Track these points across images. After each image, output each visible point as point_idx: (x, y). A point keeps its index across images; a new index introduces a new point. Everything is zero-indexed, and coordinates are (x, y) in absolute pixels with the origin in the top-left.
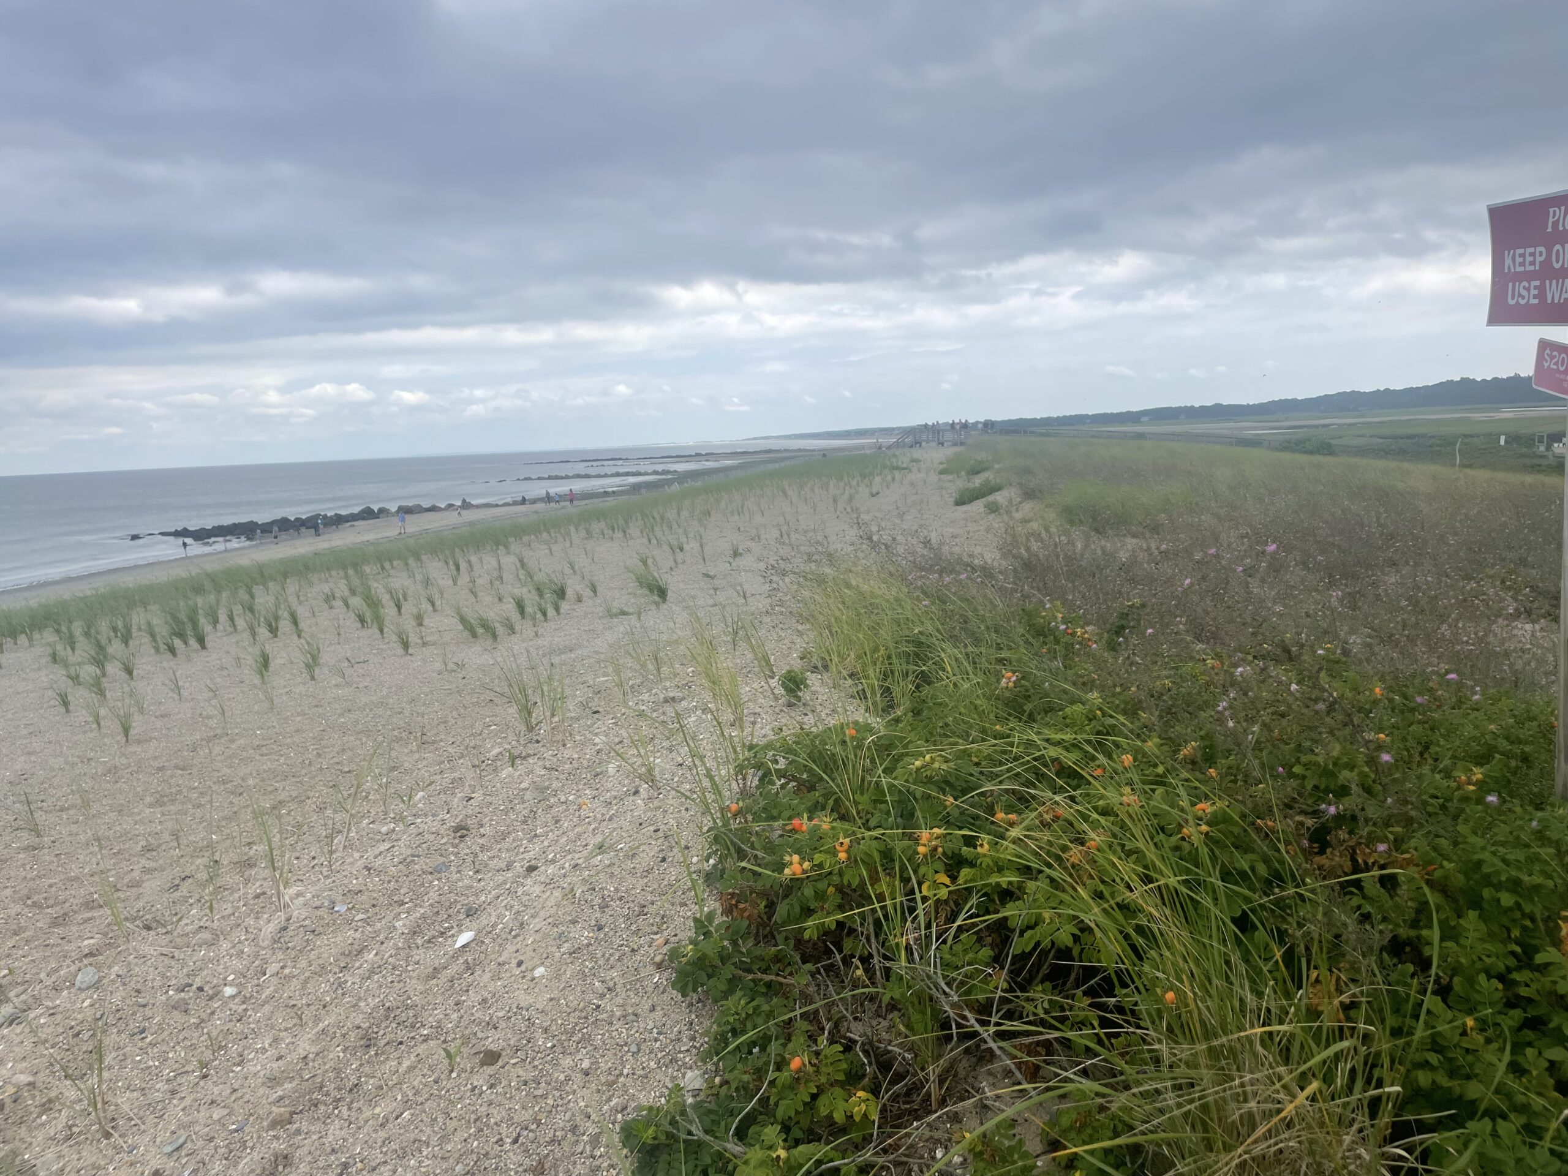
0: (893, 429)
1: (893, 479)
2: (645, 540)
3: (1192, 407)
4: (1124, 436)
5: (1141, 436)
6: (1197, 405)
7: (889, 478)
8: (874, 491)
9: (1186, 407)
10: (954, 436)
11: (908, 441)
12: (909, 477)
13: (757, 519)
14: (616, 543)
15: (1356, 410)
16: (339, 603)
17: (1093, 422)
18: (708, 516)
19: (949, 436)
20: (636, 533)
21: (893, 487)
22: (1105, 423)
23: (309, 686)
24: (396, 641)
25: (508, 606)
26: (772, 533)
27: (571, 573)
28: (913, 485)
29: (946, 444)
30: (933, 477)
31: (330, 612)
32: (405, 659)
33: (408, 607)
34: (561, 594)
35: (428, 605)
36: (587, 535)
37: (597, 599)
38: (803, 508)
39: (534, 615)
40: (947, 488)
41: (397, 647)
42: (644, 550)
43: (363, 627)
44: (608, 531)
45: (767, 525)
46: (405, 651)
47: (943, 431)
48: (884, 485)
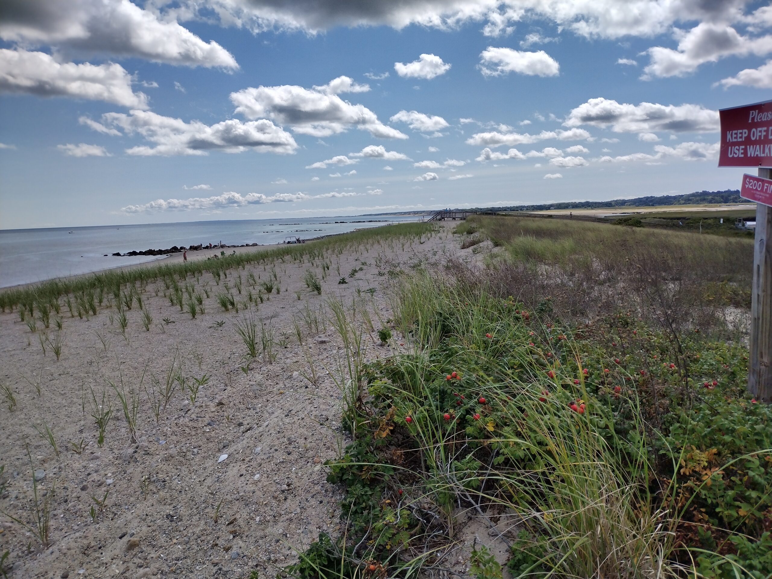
0: (432, 211)
1: (431, 236)
2: (310, 264)
6: (577, 202)
7: (429, 235)
8: (422, 241)
10: (460, 215)
11: (439, 217)
12: (439, 235)
13: (365, 254)
14: (296, 265)
15: (653, 205)
16: (161, 294)
17: (527, 209)
18: (341, 252)
19: (458, 215)
20: (306, 261)
21: (431, 240)
22: (533, 210)
23: (146, 334)
24: (189, 312)
25: (244, 295)
26: (372, 261)
27: (274, 280)
28: (441, 239)
29: (456, 219)
30: (450, 235)
31: (156, 298)
32: (193, 322)
33: (195, 296)
34: (269, 290)
35: (204, 295)
36: (282, 261)
37: (287, 293)
38: (387, 250)
39: (256, 300)
40: (457, 240)
41: (189, 315)
42: (310, 269)
43: (173, 305)
44: (293, 260)
45: (370, 257)
46: (193, 317)
47: (455, 213)
48: (427, 239)
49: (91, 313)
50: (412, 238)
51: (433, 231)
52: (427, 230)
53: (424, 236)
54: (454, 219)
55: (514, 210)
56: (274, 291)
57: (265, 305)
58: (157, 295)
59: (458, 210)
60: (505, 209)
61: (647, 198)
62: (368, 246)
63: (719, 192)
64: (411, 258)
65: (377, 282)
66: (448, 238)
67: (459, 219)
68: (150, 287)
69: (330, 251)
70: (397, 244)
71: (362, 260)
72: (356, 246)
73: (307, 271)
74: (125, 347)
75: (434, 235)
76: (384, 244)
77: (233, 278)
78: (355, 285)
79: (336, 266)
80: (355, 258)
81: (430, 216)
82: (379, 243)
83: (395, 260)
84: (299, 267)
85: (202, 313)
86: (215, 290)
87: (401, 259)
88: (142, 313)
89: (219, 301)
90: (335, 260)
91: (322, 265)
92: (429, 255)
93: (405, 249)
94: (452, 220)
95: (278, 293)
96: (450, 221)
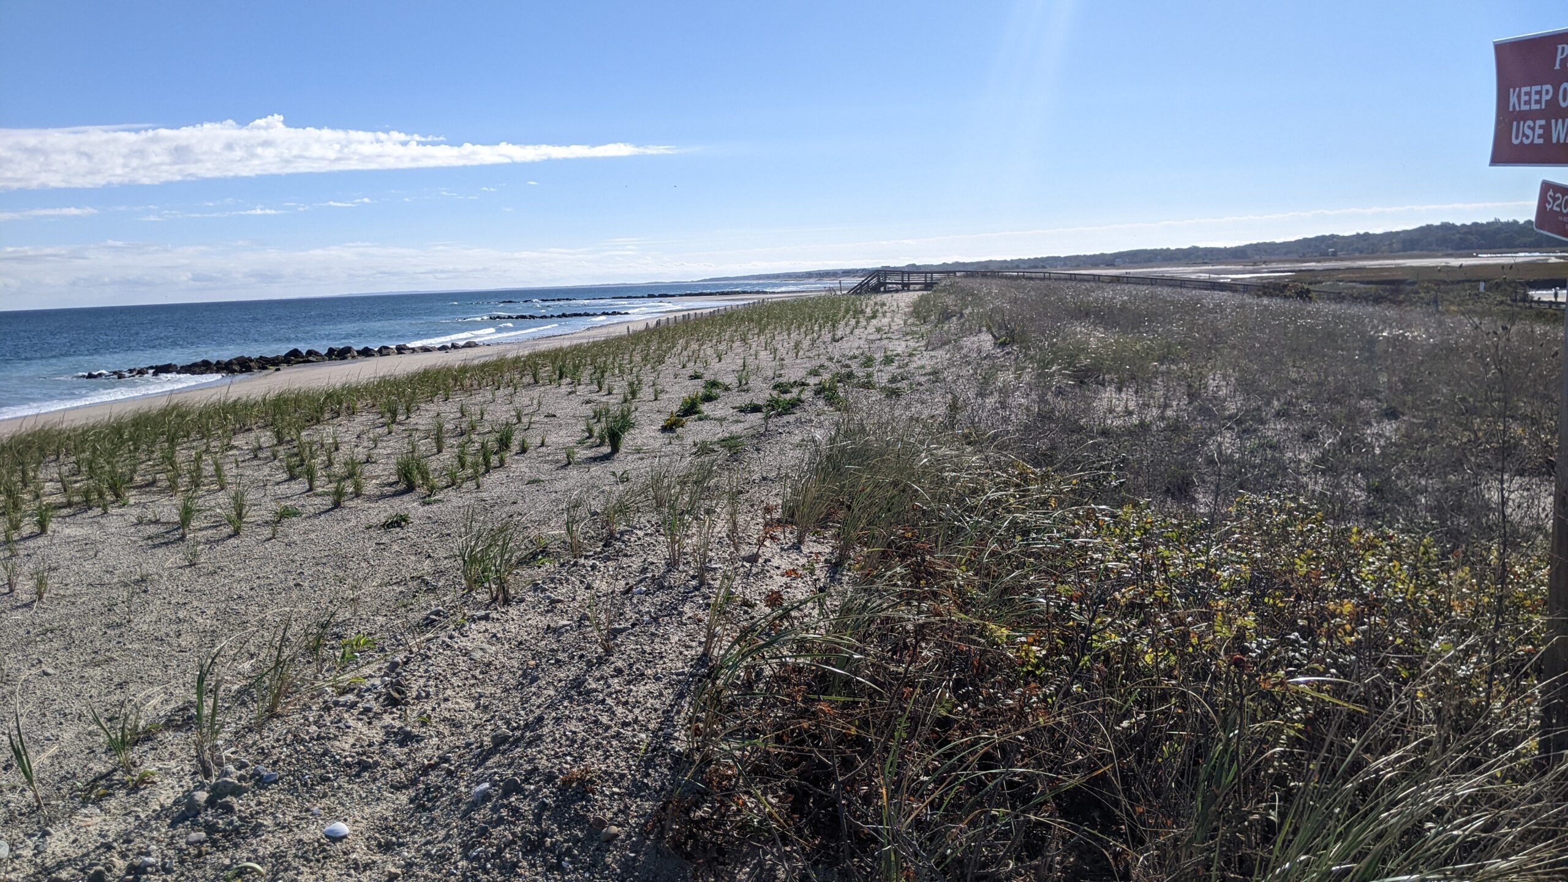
0: (857, 271)
1: (858, 322)
2: (595, 387)
3: (1168, 250)
4: (1097, 279)
5: (1117, 279)
6: (1173, 248)
7: (853, 322)
8: (838, 335)
9: (1162, 250)
10: (922, 280)
11: (874, 281)
12: (874, 322)
13: (714, 364)
14: (564, 389)
15: (1334, 254)
16: (266, 453)
17: (1065, 265)
18: (661, 362)
19: (914, 279)
20: (585, 379)
21: (856, 332)
22: (1078, 267)
23: (233, 542)
24: (327, 494)
25: (448, 456)
26: (730, 380)
27: (515, 421)
28: (878, 330)
29: (912, 287)
30: (899, 321)
31: (255, 463)
32: (338, 513)
33: (340, 457)
34: (504, 443)
35: (361, 453)
36: (532, 381)
37: (543, 449)
38: (763, 354)
39: (475, 465)
40: (913, 333)
41: (328, 501)
42: (595, 397)
43: (292, 478)
44: (556, 377)
45: (725, 370)
46: (337, 505)
47: (909, 273)
48: (848, 331)
49: (109, 498)
50: (816, 328)
51: (862, 312)
52: (847, 311)
53: (843, 323)
54: (906, 287)
55: (1036, 267)
56: (515, 447)
57: (496, 476)
58: (256, 456)
59: (914, 265)
60: (1017, 264)
61: (1322, 239)
62: (722, 347)
63: (1475, 224)
64: (815, 373)
65: (741, 425)
66: (895, 327)
67: (918, 287)
68: (239, 441)
69: (637, 358)
70: (784, 342)
71: (708, 376)
72: (694, 346)
73: (588, 402)
74: (187, 570)
75: (863, 323)
76: (755, 342)
77: (423, 419)
78: (694, 431)
79: (651, 390)
80: (692, 373)
81: (856, 281)
82: (744, 340)
83: (780, 376)
84: (570, 393)
85: (357, 494)
86: (384, 444)
87: (792, 374)
88: (222, 498)
89: (393, 467)
90: (648, 378)
91: (620, 387)
92: (854, 366)
93: (801, 353)
94: (903, 290)
95: (524, 450)
96: (897, 291)
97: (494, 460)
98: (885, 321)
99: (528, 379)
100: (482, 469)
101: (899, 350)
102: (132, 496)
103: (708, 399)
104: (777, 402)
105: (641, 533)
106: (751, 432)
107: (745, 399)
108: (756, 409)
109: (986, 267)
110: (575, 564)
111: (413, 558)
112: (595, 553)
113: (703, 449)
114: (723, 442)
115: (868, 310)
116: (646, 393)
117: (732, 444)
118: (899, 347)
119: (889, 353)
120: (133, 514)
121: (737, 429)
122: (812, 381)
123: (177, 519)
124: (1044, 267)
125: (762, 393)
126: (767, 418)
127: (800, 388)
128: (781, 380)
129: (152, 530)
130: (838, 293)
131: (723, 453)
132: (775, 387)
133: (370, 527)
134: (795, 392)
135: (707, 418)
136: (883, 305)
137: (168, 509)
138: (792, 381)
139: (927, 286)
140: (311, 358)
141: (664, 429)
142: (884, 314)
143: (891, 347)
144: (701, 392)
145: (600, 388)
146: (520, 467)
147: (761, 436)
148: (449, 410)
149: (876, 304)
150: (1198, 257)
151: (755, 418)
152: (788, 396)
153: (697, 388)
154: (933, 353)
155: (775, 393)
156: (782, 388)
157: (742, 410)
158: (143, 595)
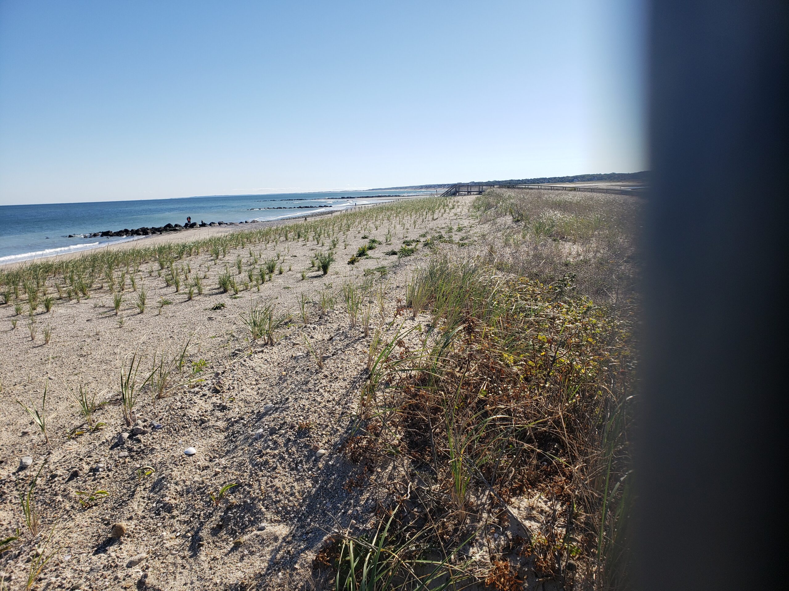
0: (445, 185)
1: (445, 211)
2: (316, 242)
4: (565, 189)
5: (575, 189)
7: (443, 211)
8: (435, 217)
10: (477, 189)
11: (453, 191)
12: (453, 211)
13: (374, 231)
14: (300, 243)
16: (155, 274)
17: (549, 182)
18: (348, 230)
19: (474, 189)
20: (311, 238)
21: (444, 215)
22: (555, 182)
23: (141, 316)
24: (186, 293)
25: (244, 276)
26: (382, 239)
27: (276, 258)
28: (456, 215)
29: (472, 193)
30: (465, 210)
31: (150, 278)
32: (190, 302)
33: (191, 276)
34: (271, 270)
35: (202, 275)
36: (285, 239)
37: (290, 272)
38: (398, 226)
39: (257, 280)
40: (472, 216)
41: (186, 296)
42: (315, 247)
43: (168, 286)
44: (296, 237)
45: (379, 235)
46: (190, 299)
47: (471, 186)
48: (440, 214)
49: (81, 295)
50: (425, 213)
51: (447, 205)
52: (440, 205)
53: (438, 211)
54: (469, 193)
56: (276, 272)
57: (266, 285)
58: (151, 275)
59: (473, 182)
60: (525, 182)
62: (378, 223)
64: (424, 236)
65: (387, 261)
66: (463, 213)
67: (475, 193)
68: (143, 267)
69: (336, 229)
70: (408, 221)
71: (371, 238)
72: (364, 223)
73: (312, 250)
74: (119, 330)
75: (448, 210)
76: (395, 221)
77: (231, 258)
78: (364, 264)
79: (343, 244)
80: (363, 236)
81: (444, 190)
82: (388, 219)
83: (407, 237)
84: (304, 245)
85: (200, 294)
86: (213, 270)
87: (412, 236)
88: (135, 295)
89: (217, 281)
90: (342, 238)
91: (328, 243)
92: (443, 233)
93: (417, 226)
94: (468, 195)
95: (281, 273)
96: (465, 195)
97: (267, 277)
98: (459, 210)
99: (283, 238)
100: (260, 282)
101: (466, 224)
102: (91, 294)
103: (371, 248)
104: (405, 250)
105: (337, 312)
106: (392, 265)
107: (389, 249)
108: (394, 253)
109: (510, 183)
110: (305, 327)
111: (227, 324)
112: (315, 321)
113: (368, 273)
114: (378, 269)
115: (451, 205)
116: (340, 246)
117: (382, 270)
118: (466, 223)
119: (460, 226)
120: (91, 303)
121: (385, 263)
122: (422, 240)
123: (113, 305)
124: (538, 183)
125: (397, 246)
126: (399, 258)
127: (416, 243)
128: (408, 239)
129: (102, 310)
130: (436, 196)
131: (378, 274)
132: (404, 243)
133: (206, 309)
134: (414, 244)
135: (370, 258)
136: (458, 202)
137: (108, 300)
138: (412, 239)
139: (480, 193)
140: (177, 228)
141: (349, 263)
142: (458, 206)
143: (461, 223)
144: (367, 245)
145: (318, 243)
146: (279, 281)
147: (396, 267)
148: (244, 254)
149: (454, 201)
150: (615, 178)
151: (394, 258)
152: (410, 247)
153: (366, 243)
154: (482, 226)
155: (404, 246)
156: (408, 243)
157: (388, 254)
158: (97, 341)
